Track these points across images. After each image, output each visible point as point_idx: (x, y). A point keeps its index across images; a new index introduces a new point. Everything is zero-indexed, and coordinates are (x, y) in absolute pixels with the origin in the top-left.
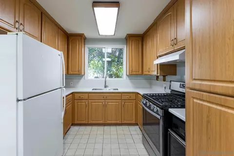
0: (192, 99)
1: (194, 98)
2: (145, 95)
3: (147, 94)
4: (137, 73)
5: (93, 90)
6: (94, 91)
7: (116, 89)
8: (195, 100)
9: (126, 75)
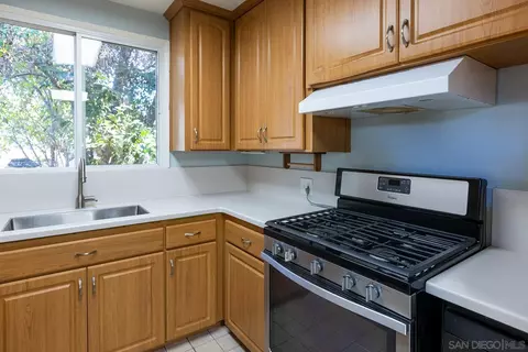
2: (275, 225)
3: (279, 222)
4: (216, 145)
5: (10, 227)
6: (19, 233)
9: (173, 151)
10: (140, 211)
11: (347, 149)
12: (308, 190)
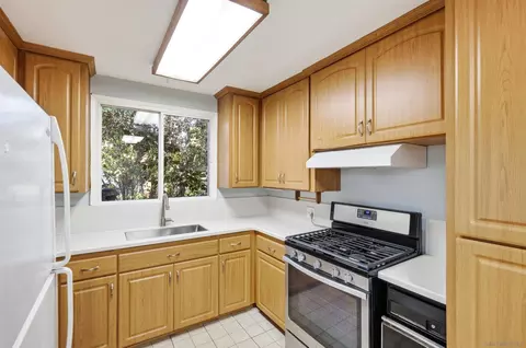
0: (474, 258)
1: (478, 256)
2: (292, 239)
3: (294, 237)
4: (249, 184)
7: (193, 229)
8: (483, 262)
9: (218, 187)
10: (200, 229)
11: (338, 189)
12: (312, 215)
